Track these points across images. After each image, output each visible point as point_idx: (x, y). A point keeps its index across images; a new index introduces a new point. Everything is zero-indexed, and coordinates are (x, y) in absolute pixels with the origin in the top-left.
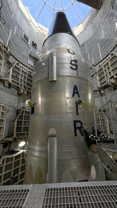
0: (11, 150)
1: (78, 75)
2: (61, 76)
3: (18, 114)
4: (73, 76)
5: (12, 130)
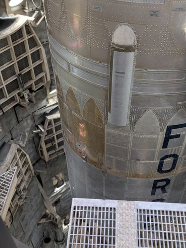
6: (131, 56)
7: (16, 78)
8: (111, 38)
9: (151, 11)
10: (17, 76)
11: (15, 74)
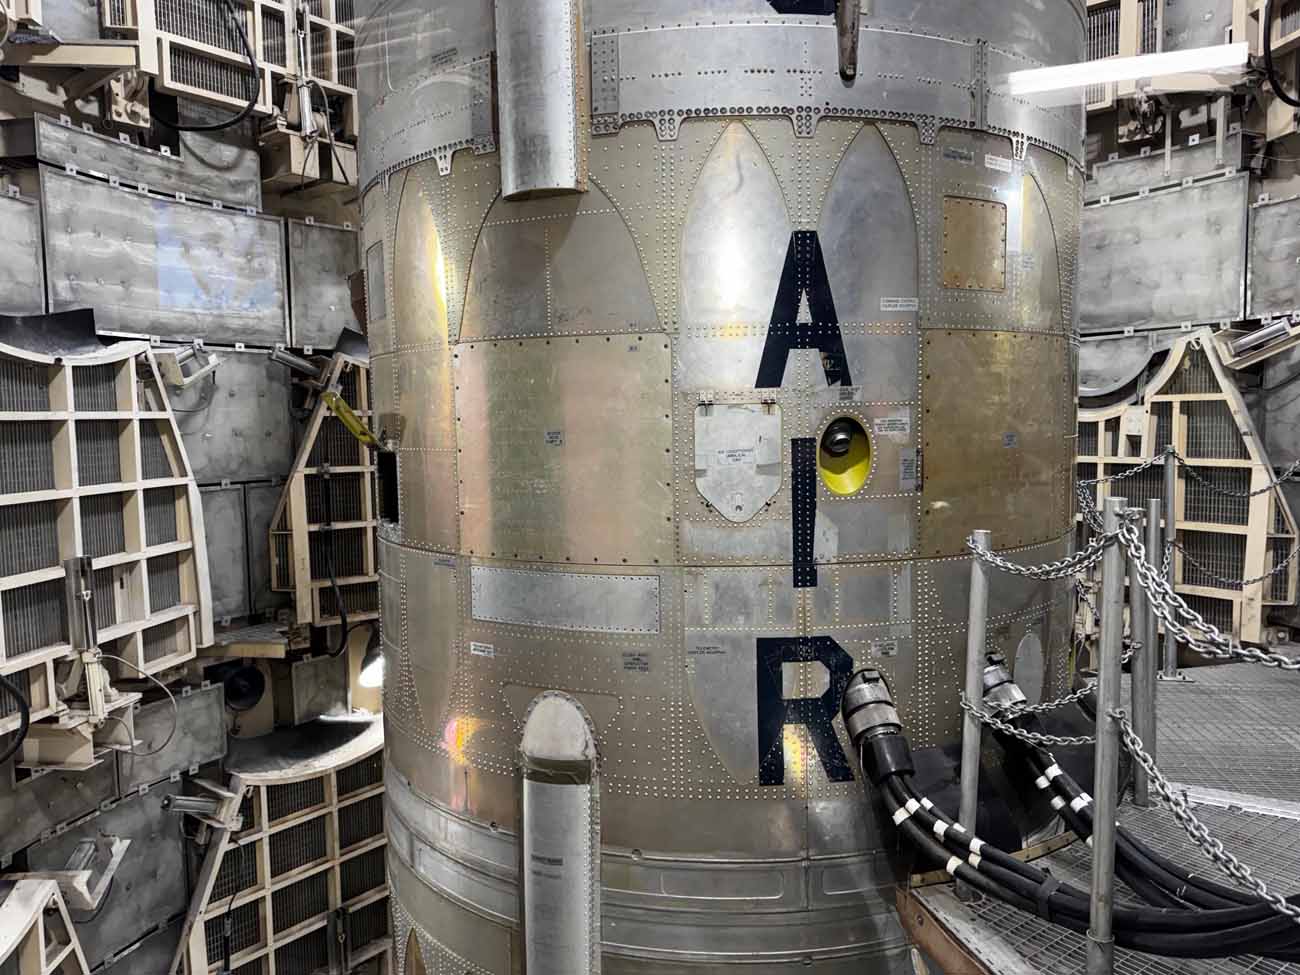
0: (297, 723)
1: (848, 78)
2: (633, 121)
3: (308, 404)
4: (786, 114)
5: (275, 561)
6: (581, 797)
7: (325, 923)
8: (520, 738)
9: (624, 655)
10: (328, 917)
11: (328, 909)
